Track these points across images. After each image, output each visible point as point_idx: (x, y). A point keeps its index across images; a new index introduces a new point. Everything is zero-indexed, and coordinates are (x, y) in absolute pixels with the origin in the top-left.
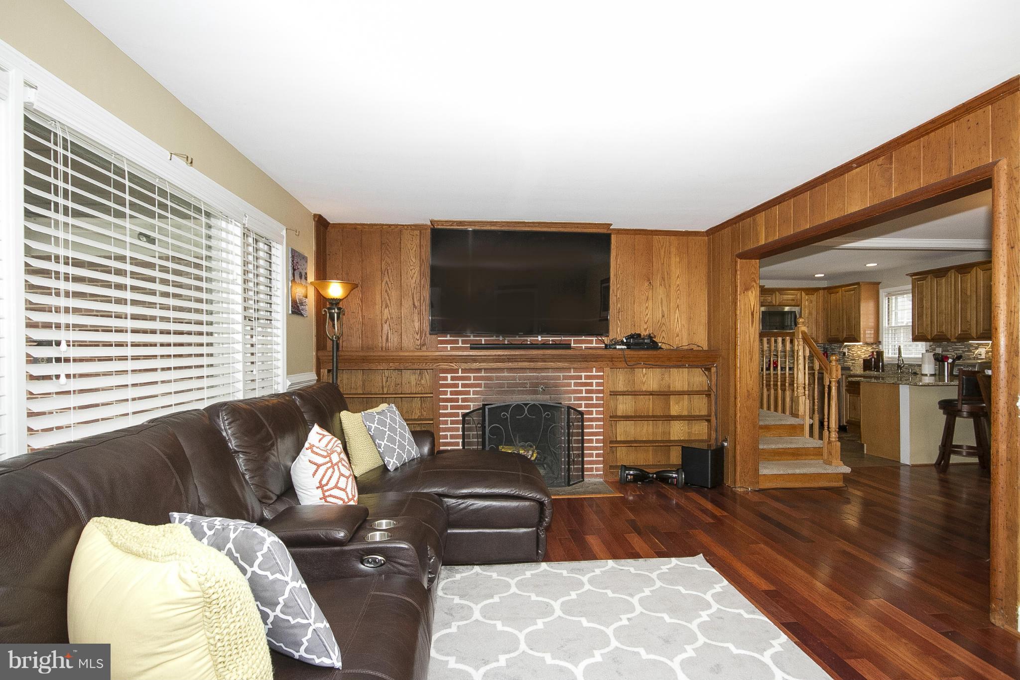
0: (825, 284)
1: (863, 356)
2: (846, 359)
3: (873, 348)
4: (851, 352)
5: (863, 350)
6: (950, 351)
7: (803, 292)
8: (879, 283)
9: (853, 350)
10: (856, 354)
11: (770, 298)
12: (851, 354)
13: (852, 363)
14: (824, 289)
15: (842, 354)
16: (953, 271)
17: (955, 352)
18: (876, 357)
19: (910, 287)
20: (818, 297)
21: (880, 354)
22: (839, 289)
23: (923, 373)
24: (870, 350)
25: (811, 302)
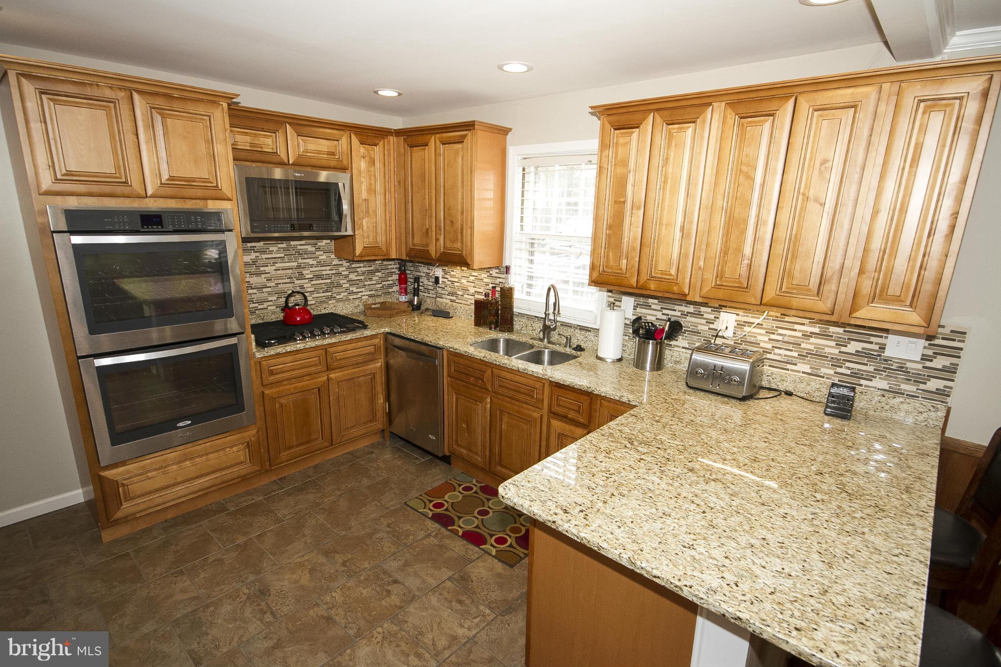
0: (397, 123)
1: (472, 290)
2: (440, 290)
3: (491, 276)
4: (450, 279)
5: (472, 278)
6: (653, 307)
7: (353, 136)
8: (505, 131)
9: (452, 273)
10: (458, 284)
11: (269, 141)
12: (450, 283)
13: (452, 301)
14: (398, 133)
15: (433, 280)
16: (719, 107)
17: (665, 311)
18: (497, 295)
19: (594, 144)
20: (386, 152)
21: (507, 294)
22: (429, 137)
23: (600, 355)
24: (485, 280)
25: (372, 162)
